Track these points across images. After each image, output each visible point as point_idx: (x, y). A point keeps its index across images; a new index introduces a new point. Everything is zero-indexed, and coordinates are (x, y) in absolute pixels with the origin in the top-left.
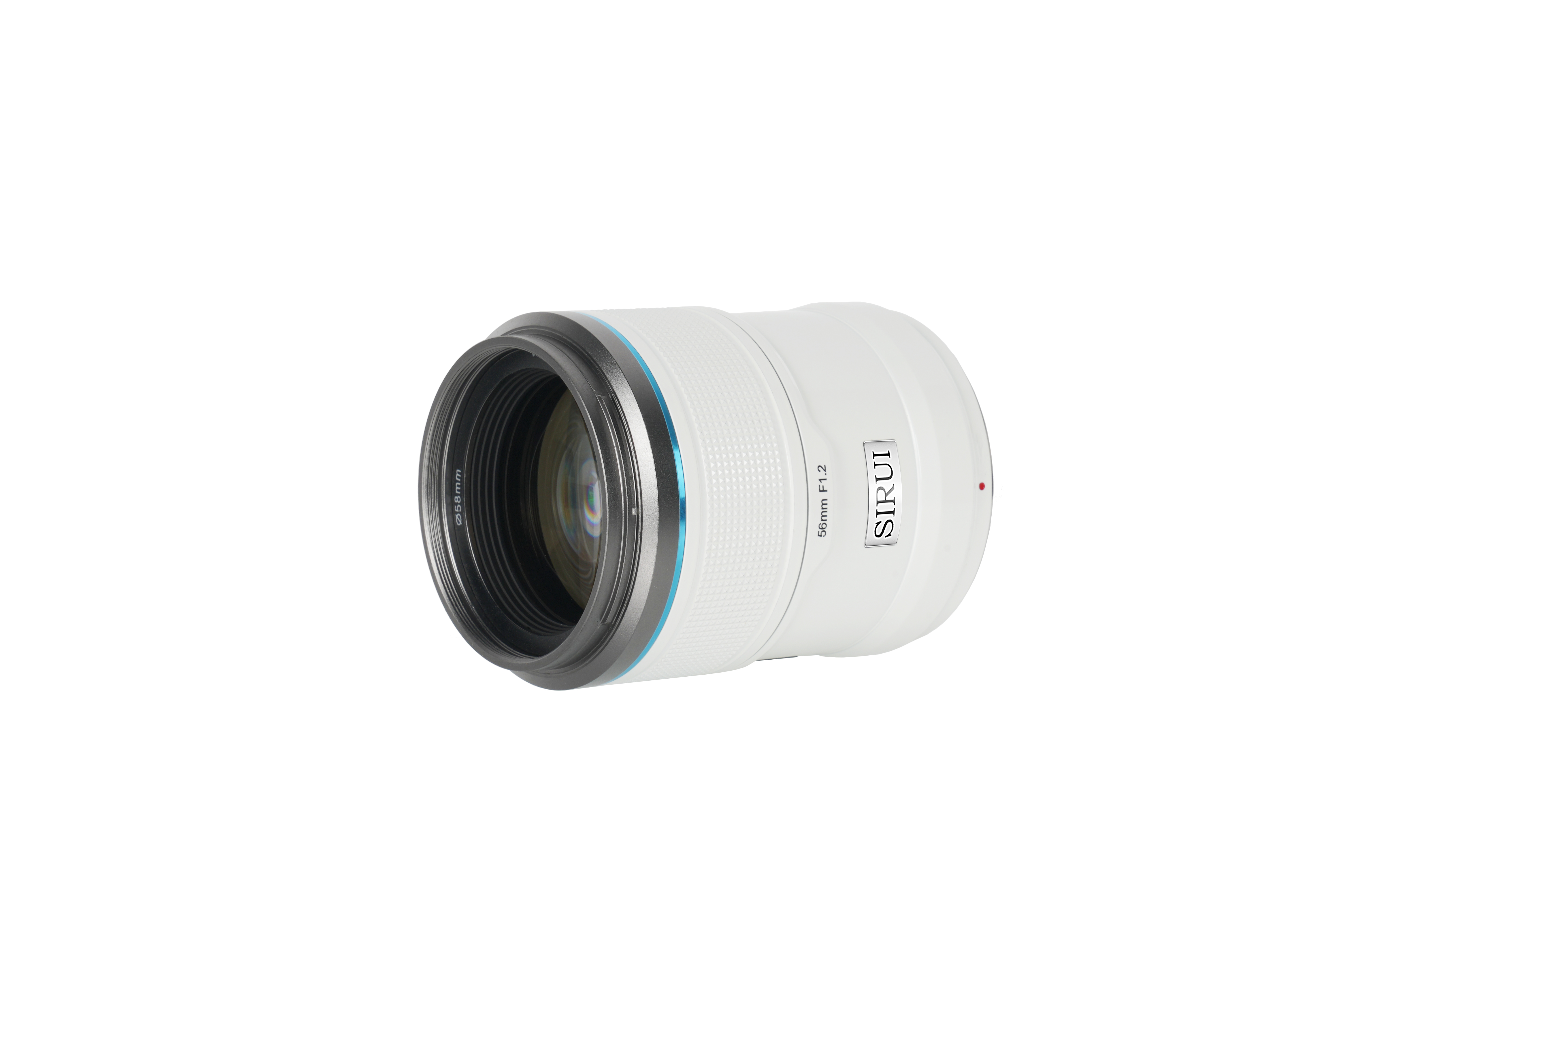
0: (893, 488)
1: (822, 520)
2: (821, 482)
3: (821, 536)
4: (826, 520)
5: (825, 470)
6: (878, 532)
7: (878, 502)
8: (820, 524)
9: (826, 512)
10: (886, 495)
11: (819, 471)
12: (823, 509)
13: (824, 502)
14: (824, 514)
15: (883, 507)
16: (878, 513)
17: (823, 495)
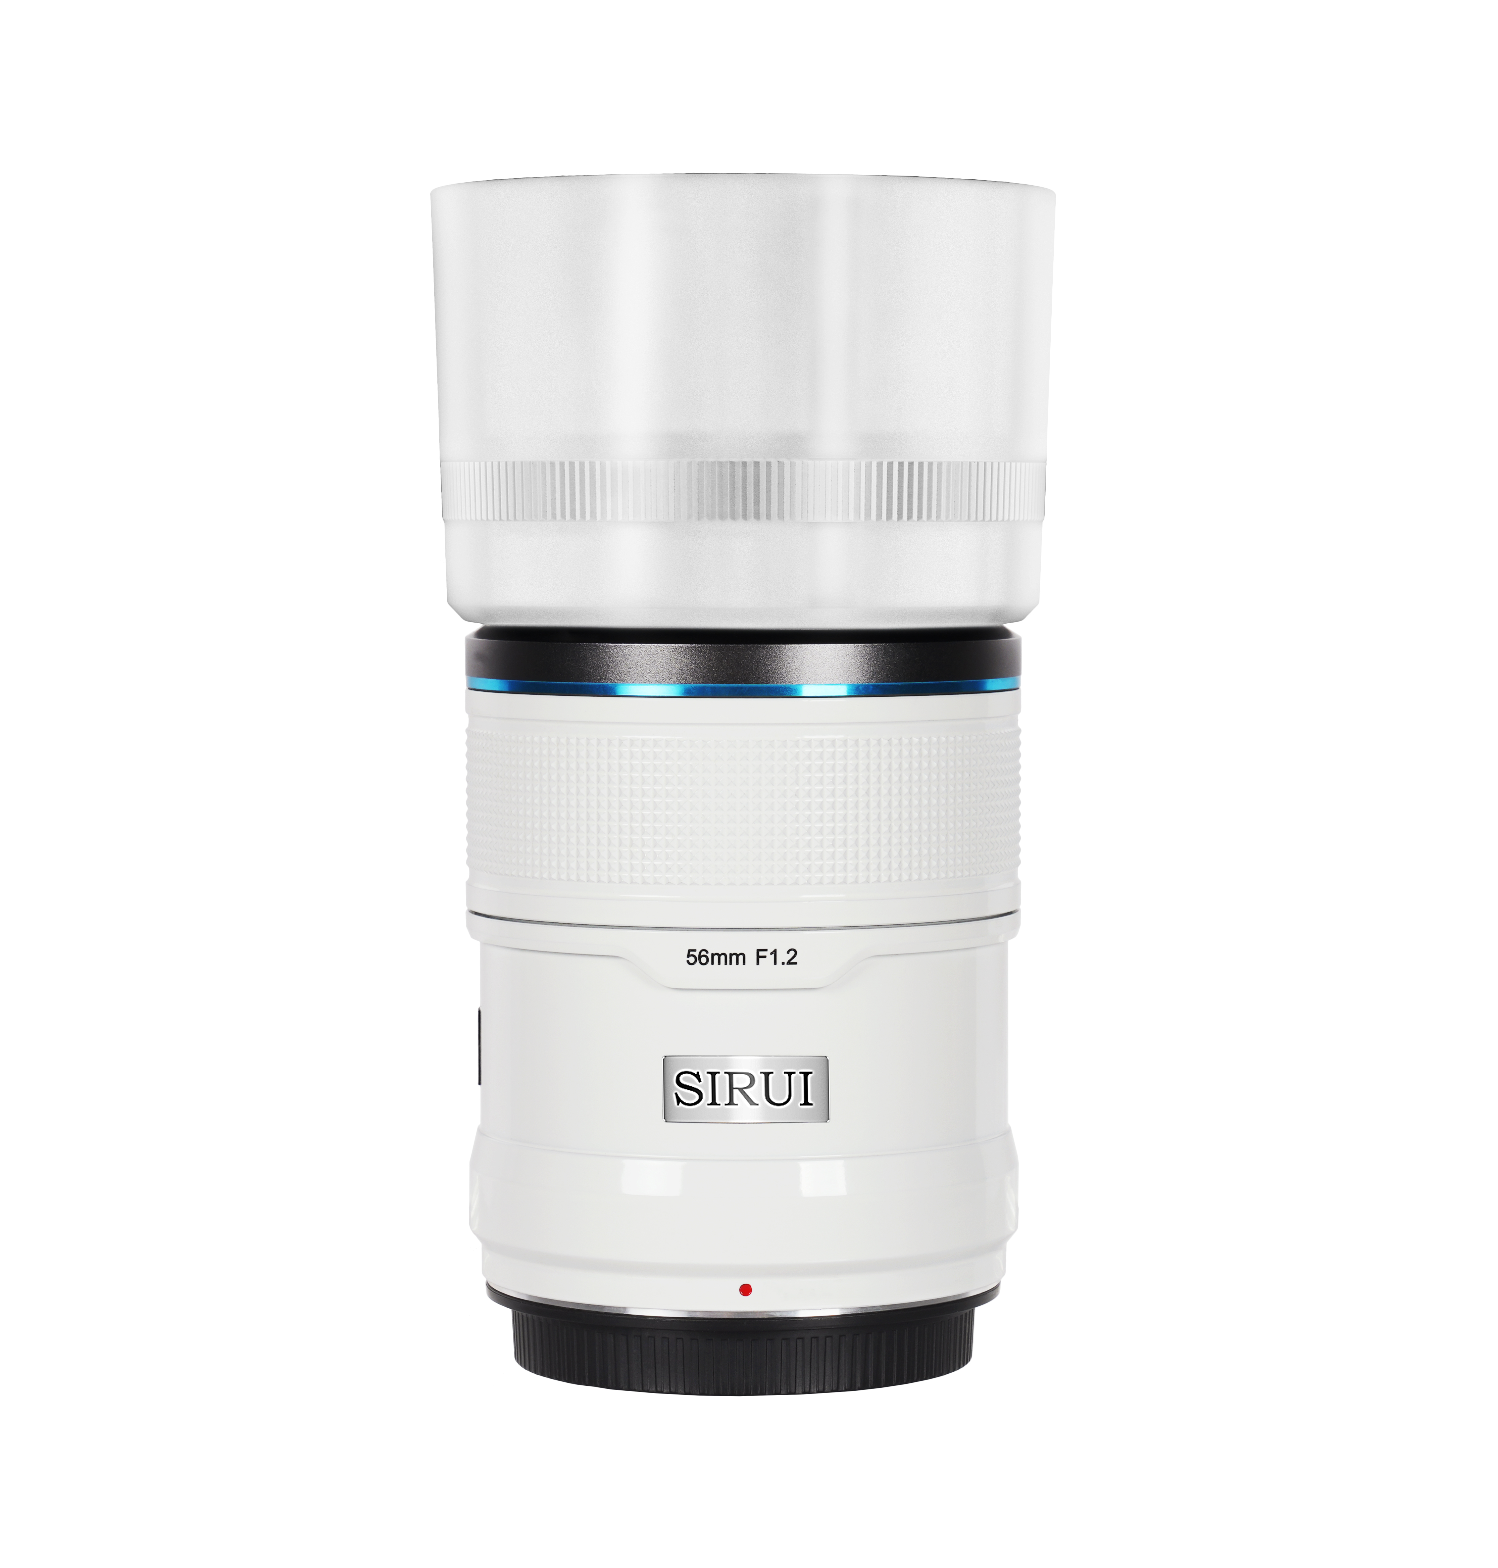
0: (752, 1103)
1: (713, 955)
2: (771, 954)
3: (689, 956)
4: (713, 963)
5: (789, 963)
6: (684, 1079)
7: (731, 1075)
8: (707, 952)
9: (726, 963)
10: (741, 1090)
11: (788, 952)
12: (731, 955)
13: (739, 957)
14: (723, 957)
15: (722, 1081)
16: (713, 1074)
17: (751, 957)
